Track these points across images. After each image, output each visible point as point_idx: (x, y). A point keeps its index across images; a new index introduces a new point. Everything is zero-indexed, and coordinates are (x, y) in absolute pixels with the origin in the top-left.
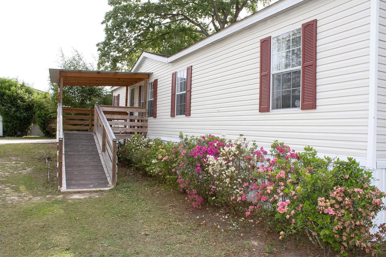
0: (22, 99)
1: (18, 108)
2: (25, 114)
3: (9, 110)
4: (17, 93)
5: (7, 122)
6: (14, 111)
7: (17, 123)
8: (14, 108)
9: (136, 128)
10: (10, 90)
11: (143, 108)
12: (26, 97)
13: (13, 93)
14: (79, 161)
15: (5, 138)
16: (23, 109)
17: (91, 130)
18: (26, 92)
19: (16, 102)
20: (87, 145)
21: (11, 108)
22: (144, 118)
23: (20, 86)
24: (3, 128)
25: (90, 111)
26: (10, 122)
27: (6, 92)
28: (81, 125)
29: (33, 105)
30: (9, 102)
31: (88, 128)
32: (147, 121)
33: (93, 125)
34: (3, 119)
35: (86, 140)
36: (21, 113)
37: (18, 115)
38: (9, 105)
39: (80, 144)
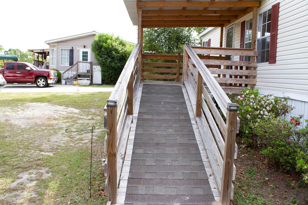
0: (116, 51)
1: (113, 59)
2: (119, 64)
3: (105, 60)
4: (112, 45)
5: (105, 71)
6: (110, 61)
7: (112, 72)
8: (110, 59)
9: (244, 78)
10: (106, 43)
11: (251, 50)
12: (120, 49)
13: (109, 45)
14: (158, 133)
15: (103, 86)
16: (117, 60)
17: (178, 80)
18: (120, 44)
19: (111, 54)
20: (173, 103)
21: (108, 59)
22: (252, 65)
23: (115, 39)
24: (102, 77)
25: (177, 57)
26: (107, 72)
27: (103, 45)
28: (168, 73)
29: (126, 56)
30: (106, 53)
31: (175, 77)
32: (255, 68)
33: (181, 74)
34: (102, 69)
35: (171, 94)
36: (116, 64)
37: (113, 65)
38: (106, 56)
39: (163, 101)
